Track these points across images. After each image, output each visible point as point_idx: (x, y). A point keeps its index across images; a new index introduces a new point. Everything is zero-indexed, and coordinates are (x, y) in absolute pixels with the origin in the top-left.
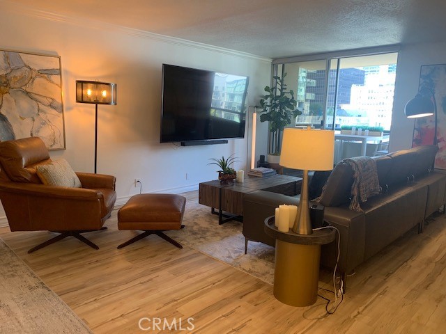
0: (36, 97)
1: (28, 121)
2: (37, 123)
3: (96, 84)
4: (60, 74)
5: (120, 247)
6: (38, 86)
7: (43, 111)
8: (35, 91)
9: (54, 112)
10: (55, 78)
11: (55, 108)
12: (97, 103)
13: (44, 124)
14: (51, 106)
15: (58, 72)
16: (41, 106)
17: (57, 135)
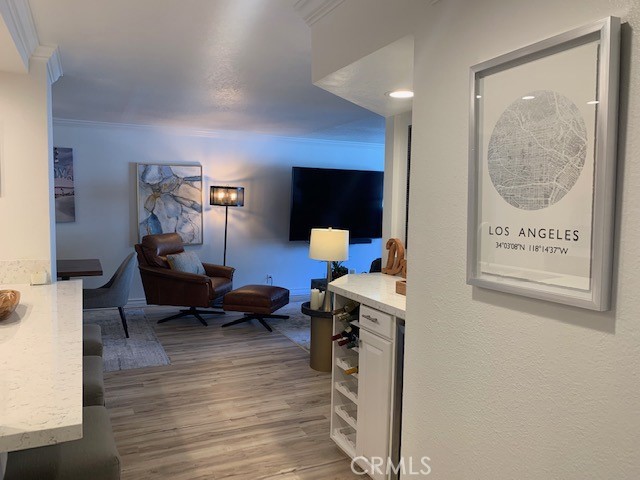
0: (181, 200)
1: (173, 219)
2: (180, 221)
3: (227, 188)
4: (201, 180)
5: (224, 326)
6: (183, 191)
7: (185, 212)
8: (180, 195)
9: (195, 212)
10: (197, 184)
11: (195, 209)
12: (227, 205)
13: (186, 222)
14: (193, 207)
15: (199, 179)
16: (184, 208)
17: (196, 231)
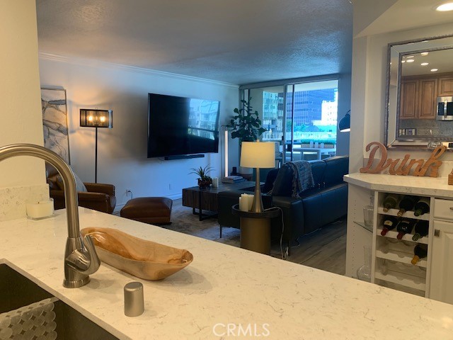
2: (48, 144)
4: (66, 104)
6: (49, 114)
7: (52, 134)
9: (61, 135)
10: (62, 107)
11: (61, 132)
12: (96, 126)
13: (53, 145)
14: (59, 130)
15: (64, 102)
16: (51, 130)
17: (63, 153)
